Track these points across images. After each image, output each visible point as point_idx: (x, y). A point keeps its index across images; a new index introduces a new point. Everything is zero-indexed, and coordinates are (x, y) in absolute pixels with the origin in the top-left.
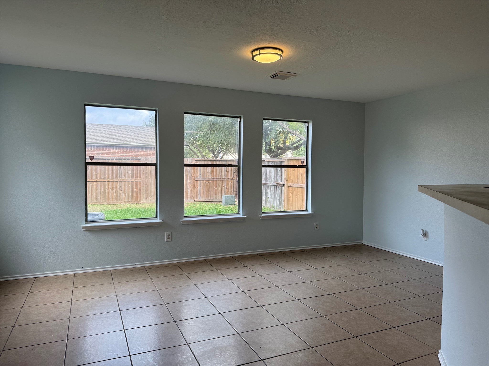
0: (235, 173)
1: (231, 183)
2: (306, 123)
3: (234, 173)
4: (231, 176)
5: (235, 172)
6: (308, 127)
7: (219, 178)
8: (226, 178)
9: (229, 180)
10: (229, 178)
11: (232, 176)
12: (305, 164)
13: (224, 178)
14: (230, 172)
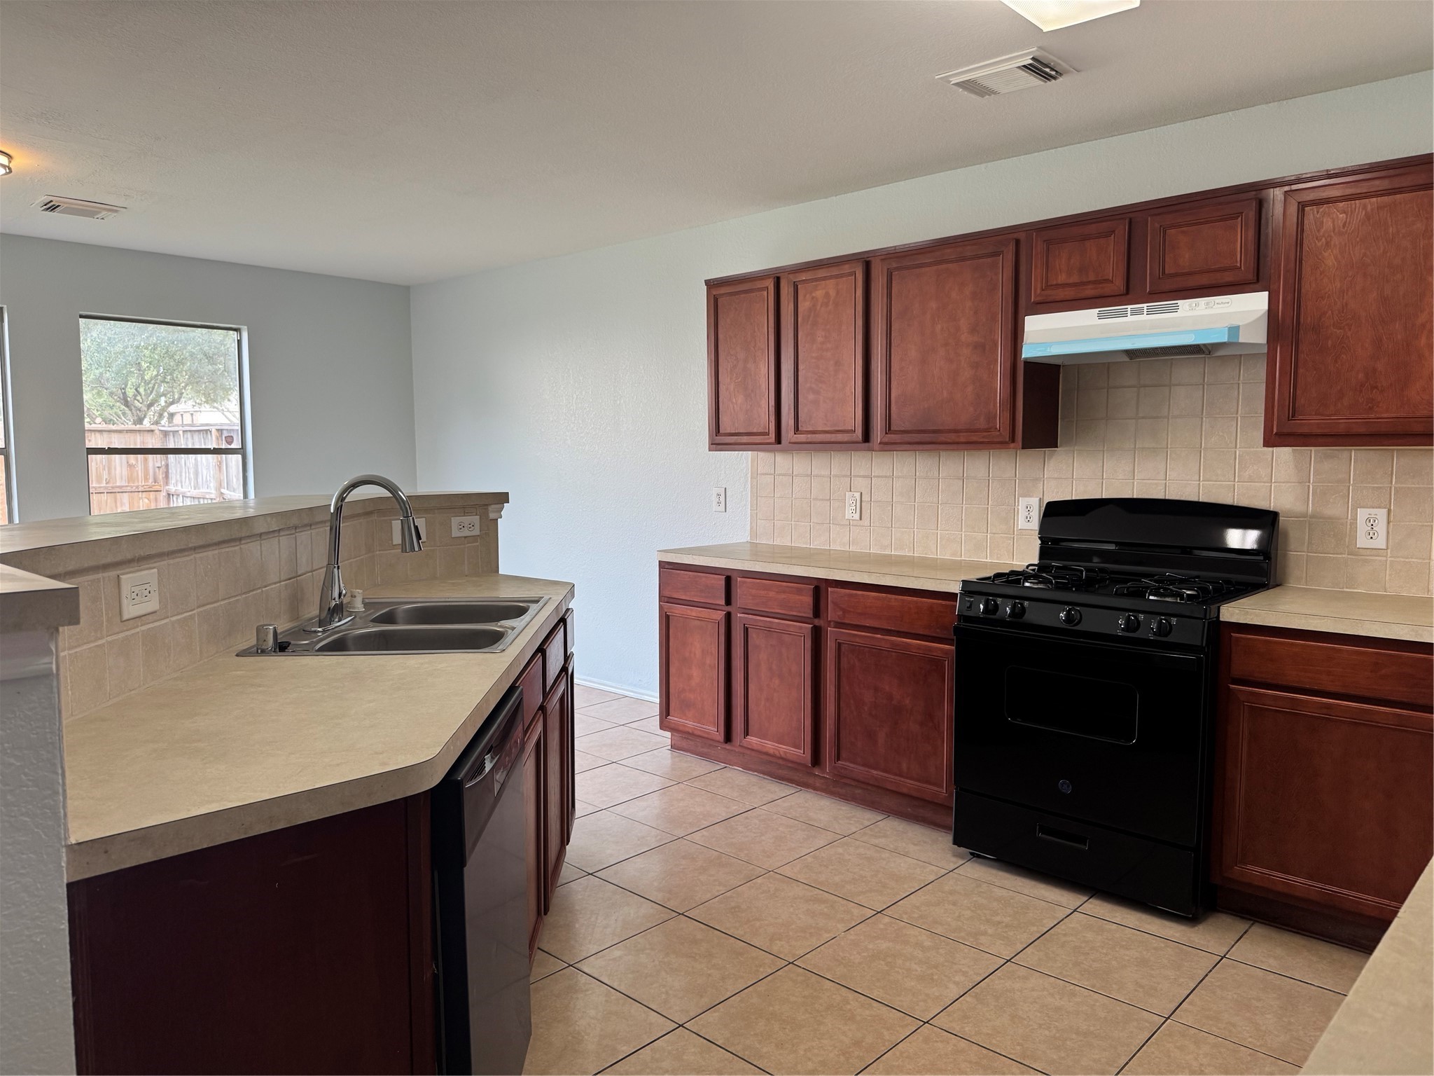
0: (161, 469)
1: (146, 501)
2: (236, 333)
3: (157, 469)
4: (146, 479)
5: (158, 467)
6: (239, 342)
7: (100, 487)
8: (127, 486)
9: (139, 492)
10: (137, 487)
11: (151, 480)
12: (236, 445)
13: (120, 487)
14: (139, 465)
